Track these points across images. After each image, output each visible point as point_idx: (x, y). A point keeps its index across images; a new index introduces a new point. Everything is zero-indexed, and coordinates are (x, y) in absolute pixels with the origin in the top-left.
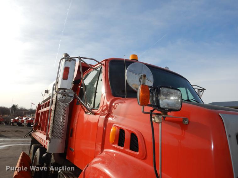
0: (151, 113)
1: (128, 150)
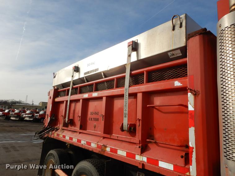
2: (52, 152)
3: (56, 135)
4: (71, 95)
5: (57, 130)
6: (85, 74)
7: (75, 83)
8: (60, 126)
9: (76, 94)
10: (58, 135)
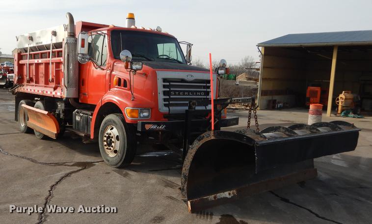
0: (130, 71)
1: (123, 87)
2: (22, 101)
3: (22, 90)
4: (29, 59)
5: (23, 86)
6: (37, 43)
7: (32, 49)
8: (25, 83)
9: (32, 59)
10: (24, 89)
